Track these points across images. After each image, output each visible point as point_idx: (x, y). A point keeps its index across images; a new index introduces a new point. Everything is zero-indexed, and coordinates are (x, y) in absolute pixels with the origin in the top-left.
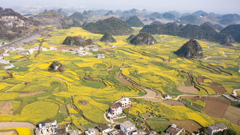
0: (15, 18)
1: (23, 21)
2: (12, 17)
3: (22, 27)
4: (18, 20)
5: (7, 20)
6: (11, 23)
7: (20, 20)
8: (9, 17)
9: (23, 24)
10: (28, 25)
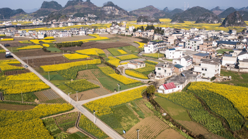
0: (112, 8)
1: (118, 10)
2: (111, 8)
3: (117, 15)
4: (115, 10)
5: (107, 10)
6: (110, 12)
7: (116, 9)
8: (109, 7)
9: (118, 13)
10: (121, 14)
